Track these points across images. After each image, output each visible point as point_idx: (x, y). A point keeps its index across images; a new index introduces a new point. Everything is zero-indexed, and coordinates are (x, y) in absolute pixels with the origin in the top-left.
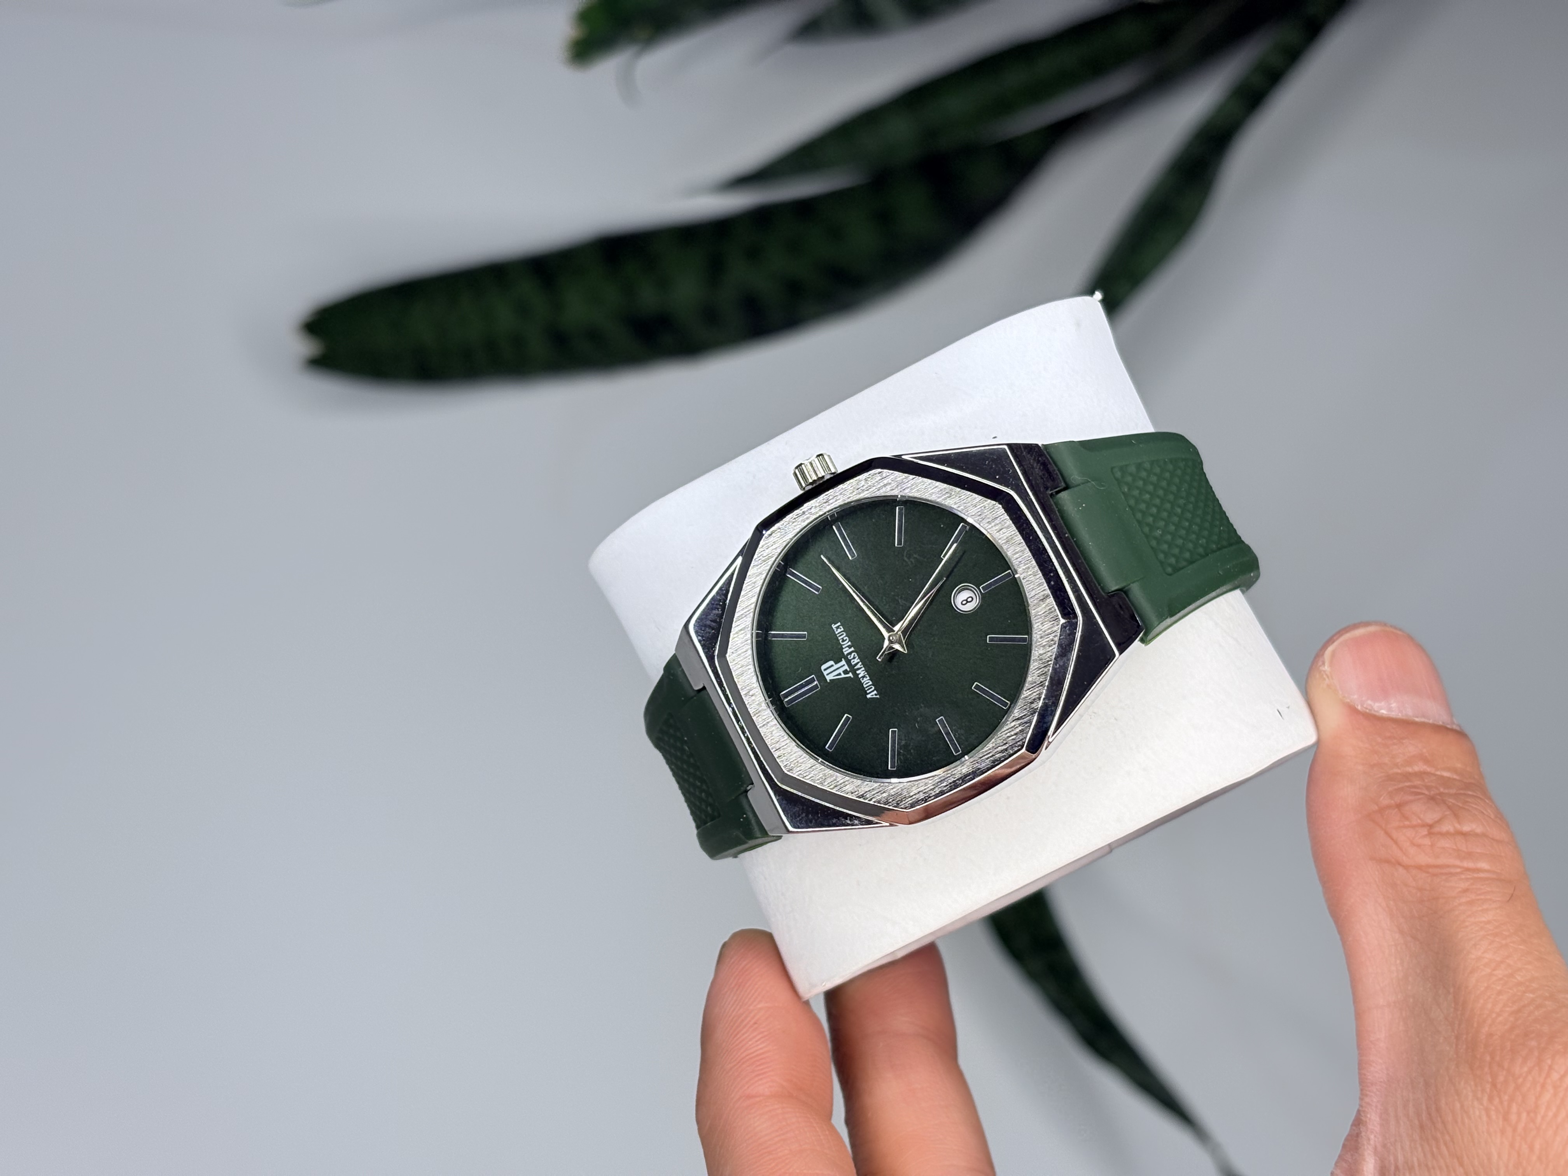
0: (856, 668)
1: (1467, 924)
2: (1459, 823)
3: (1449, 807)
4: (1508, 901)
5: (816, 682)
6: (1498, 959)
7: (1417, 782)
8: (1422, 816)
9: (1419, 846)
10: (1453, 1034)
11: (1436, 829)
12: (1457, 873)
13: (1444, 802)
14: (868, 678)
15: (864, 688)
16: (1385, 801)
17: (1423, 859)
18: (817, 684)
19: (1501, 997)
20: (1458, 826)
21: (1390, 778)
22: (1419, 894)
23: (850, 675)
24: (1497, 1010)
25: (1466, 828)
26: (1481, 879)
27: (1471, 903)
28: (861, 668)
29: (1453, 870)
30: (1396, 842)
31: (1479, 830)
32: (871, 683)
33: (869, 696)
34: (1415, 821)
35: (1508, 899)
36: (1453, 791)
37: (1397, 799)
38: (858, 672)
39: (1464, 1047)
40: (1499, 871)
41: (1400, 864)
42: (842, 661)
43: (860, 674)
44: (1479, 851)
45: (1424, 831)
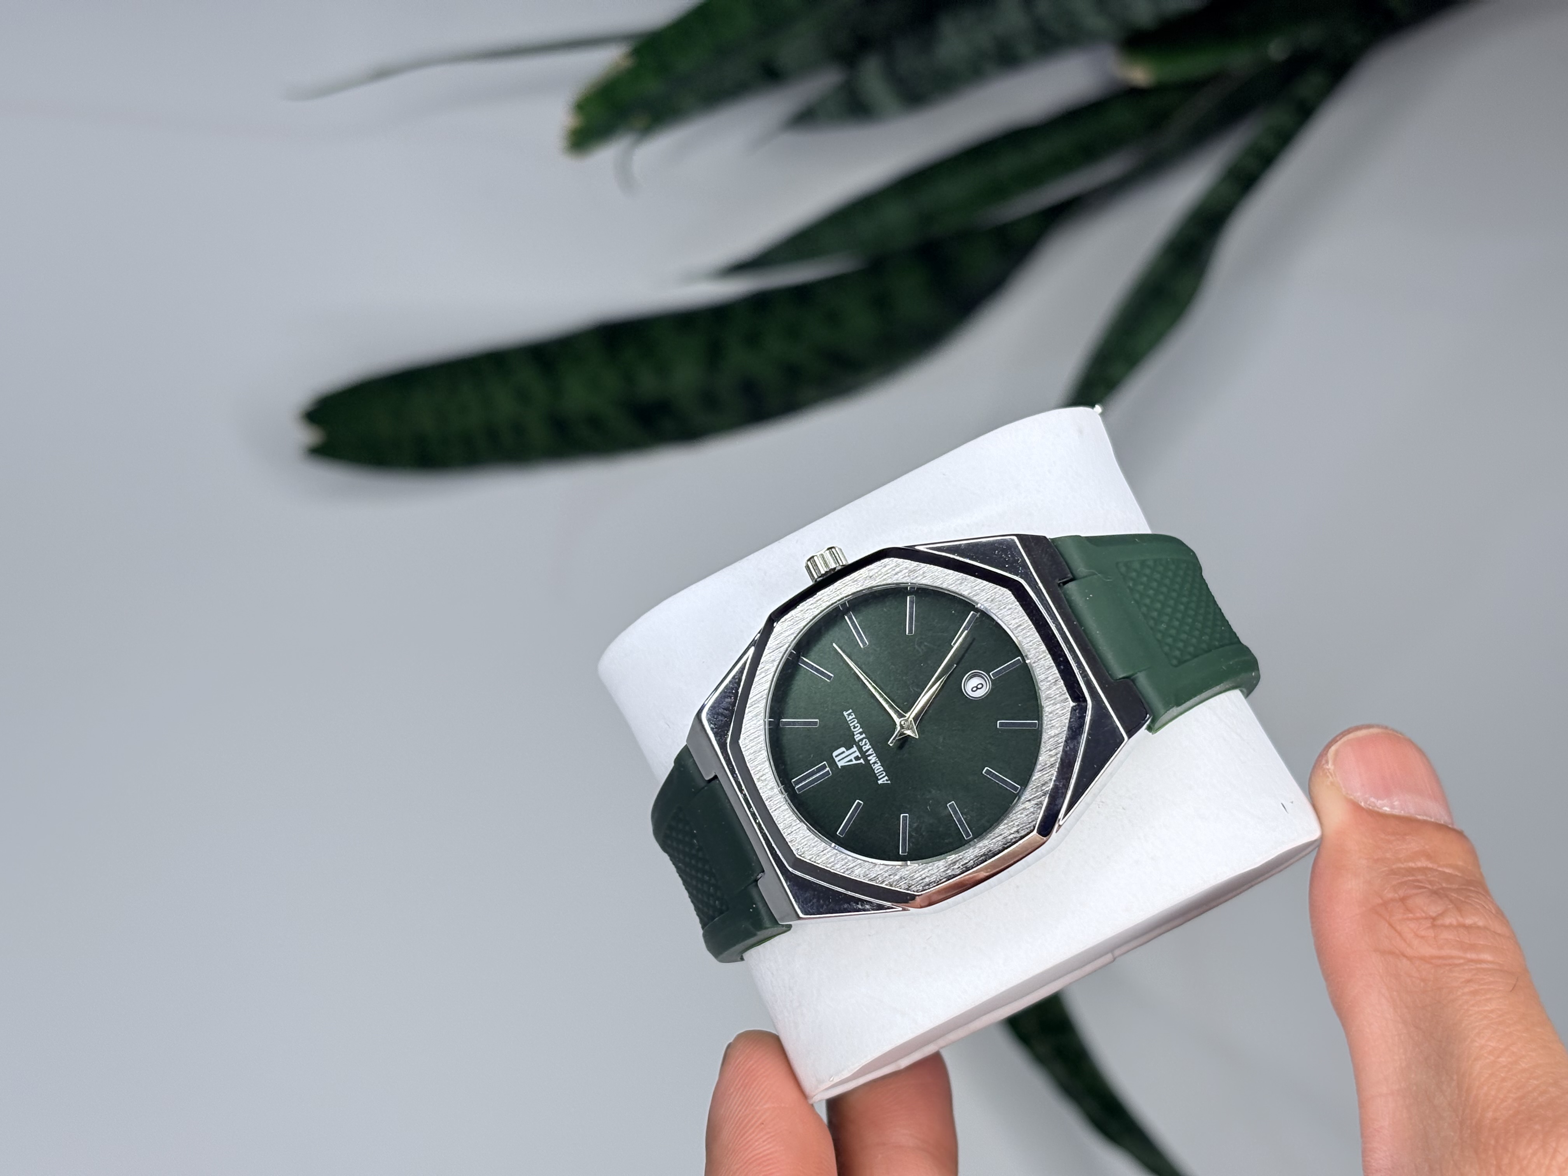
0: (867, 754)
1: (1470, 1012)
2: (1462, 916)
3: (1451, 901)
4: (1511, 991)
5: (828, 769)
6: (1502, 1047)
7: (1420, 877)
8: (1425, 909)
9: (1423, 937)
10: (1457, 1119)
11: (1439, 922)
12: (1460, 964)
13: (1447, 896)
14: (879, 764)
15: (875, 774)
16: (1389, 895)
17: (1428, 951)
18: (828, 771)
19: (1505, 1084)
20: (1460, 919)
21: (1393, 872)
22: (1422, 984)
23: (862, 761)
24: (1501, 1096)
25: (1469, 921)
26: (1484, 969)
27: (1475, 993)
28: (872, 754)
29: (1457, 961)
30: (1400, 934)
31: (1481, 923)
32: (882, 769)
33: (880, 782)
34: (1418, 915)
35: (1511, 988)
36: (1455, 886)
37: (1401, 893)
38: (869, 758)
39: (1469, 1131)
40: (1501, 962)
41: (1404, 956)
42: (853, 747)
43: (870, 760)
44: (1482, 943)
45: (1428, 924)
